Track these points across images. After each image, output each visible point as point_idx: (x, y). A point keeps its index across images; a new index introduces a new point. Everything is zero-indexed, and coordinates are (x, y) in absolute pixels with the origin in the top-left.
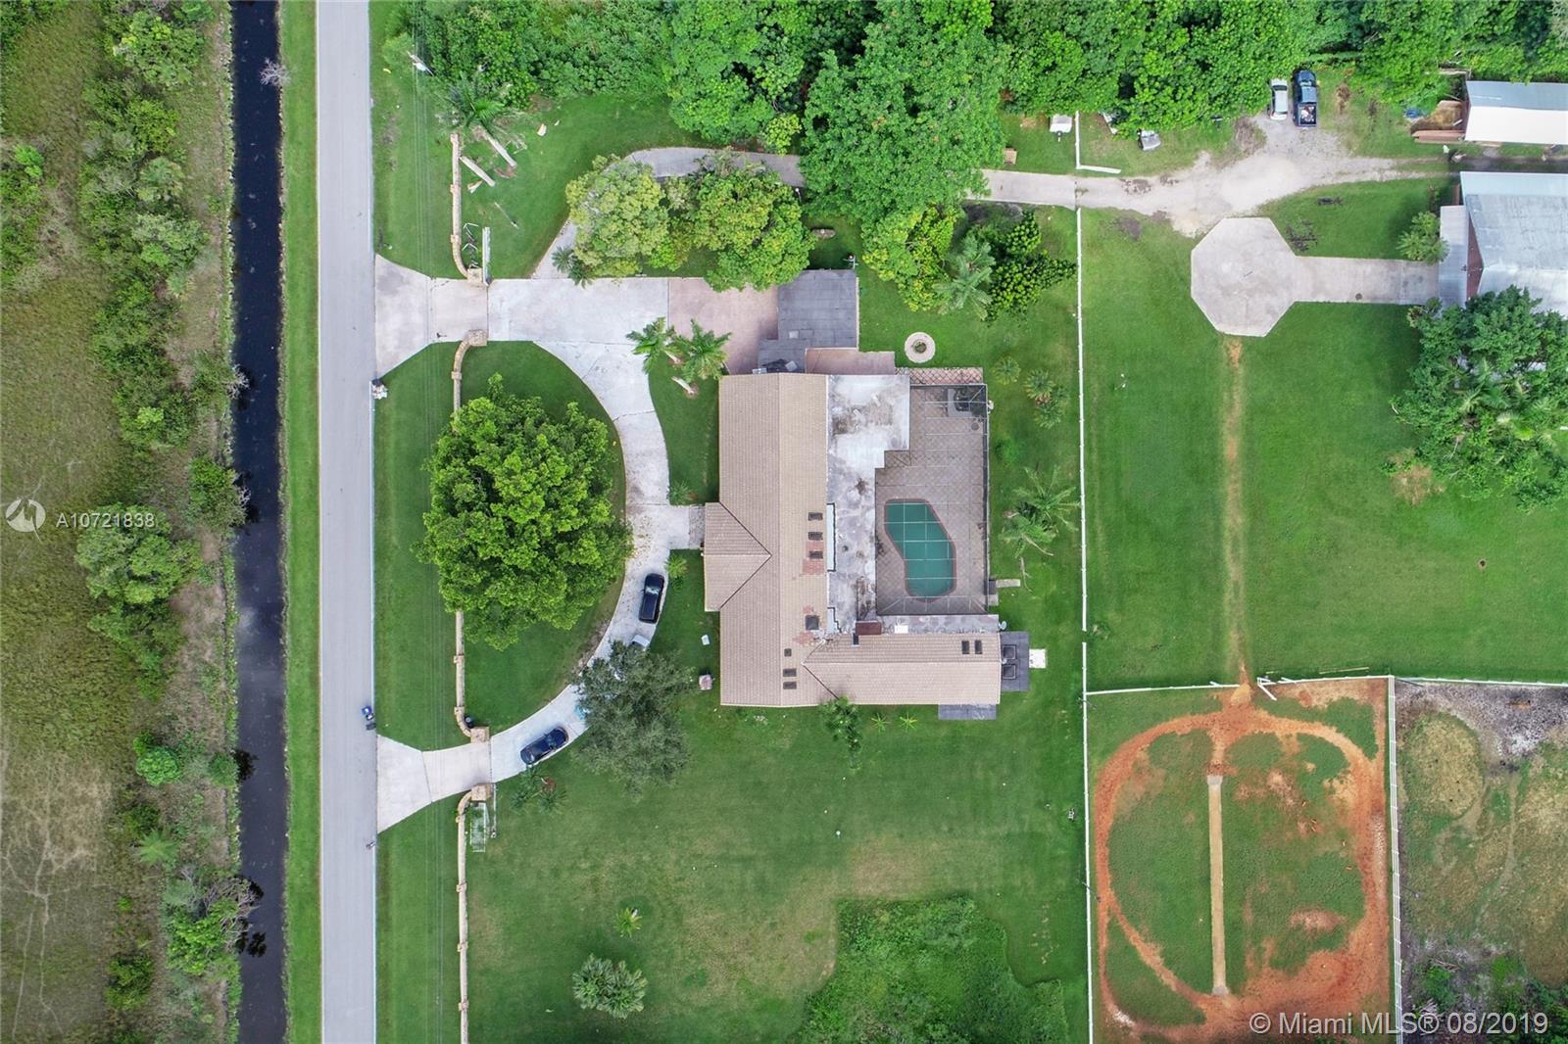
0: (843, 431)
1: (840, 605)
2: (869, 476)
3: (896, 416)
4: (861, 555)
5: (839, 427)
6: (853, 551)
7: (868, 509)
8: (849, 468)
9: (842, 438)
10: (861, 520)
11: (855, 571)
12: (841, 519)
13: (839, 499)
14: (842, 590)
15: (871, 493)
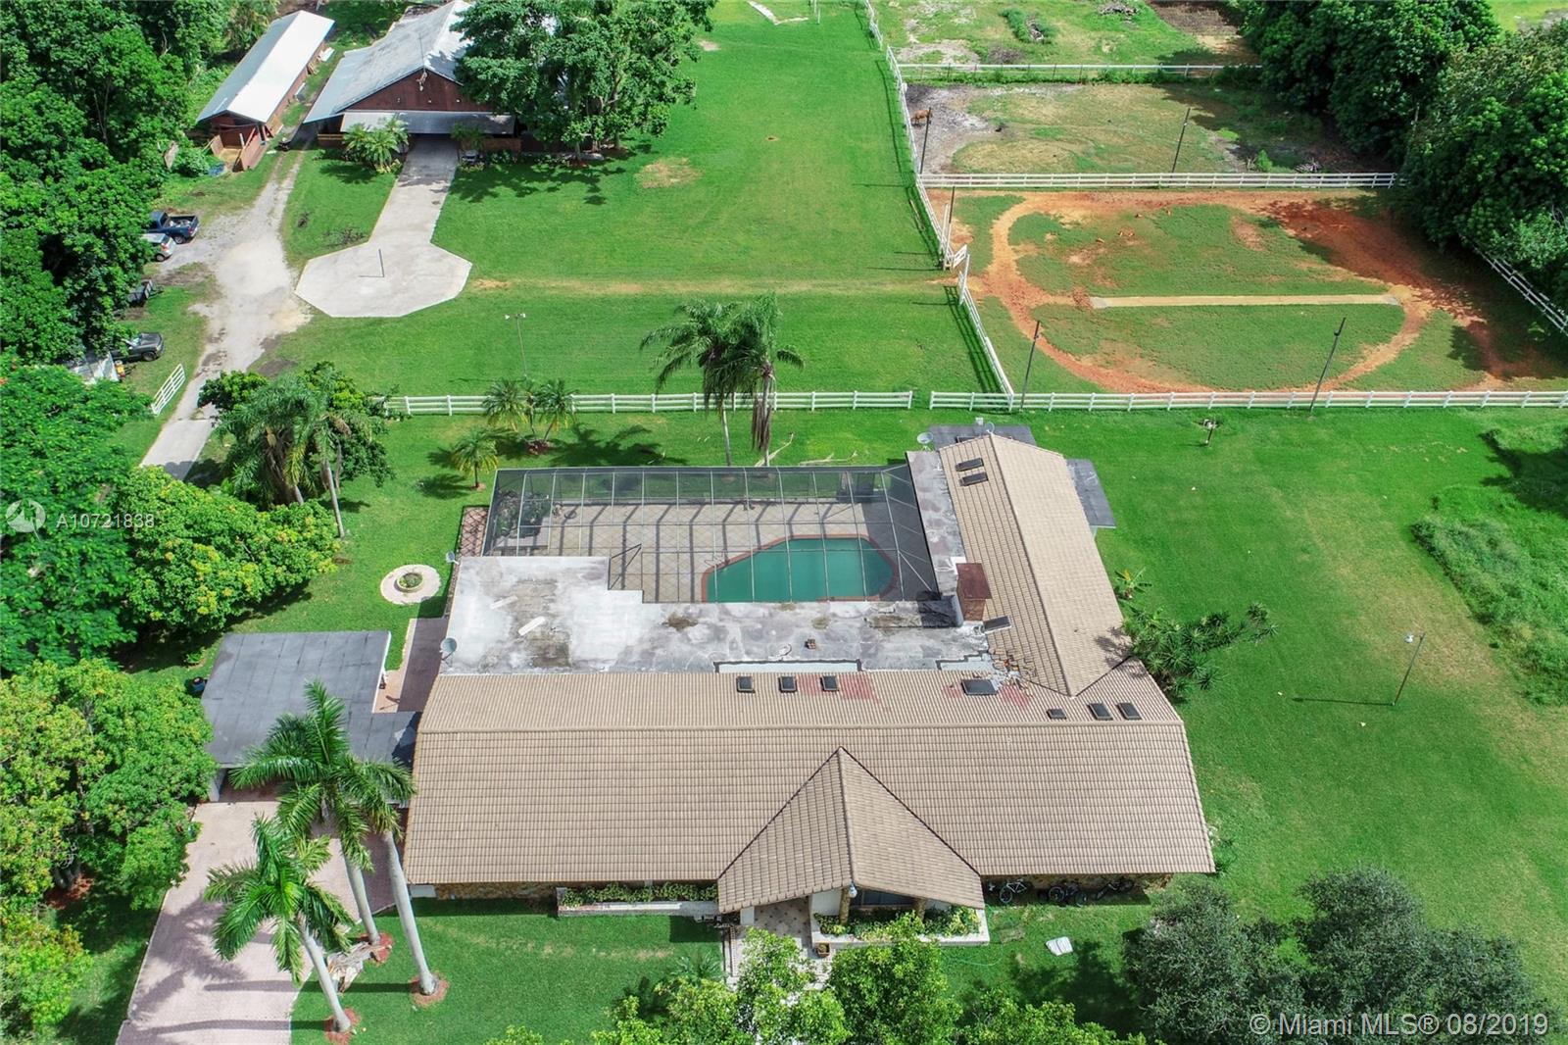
0: (563, 650)
1: (929, 652)
2: (657, 612)
3: (541, 575)
4: (820, 623)
5: (552, 655)
6: (814, 634)
7: (727, 612)
8: (641, 641)
9: (577, 650)
10: (748, 622)
11: (855, 632)
12: (748, 653)
13: (706, 655)
14: (898, 650)
15: (693, 609)
